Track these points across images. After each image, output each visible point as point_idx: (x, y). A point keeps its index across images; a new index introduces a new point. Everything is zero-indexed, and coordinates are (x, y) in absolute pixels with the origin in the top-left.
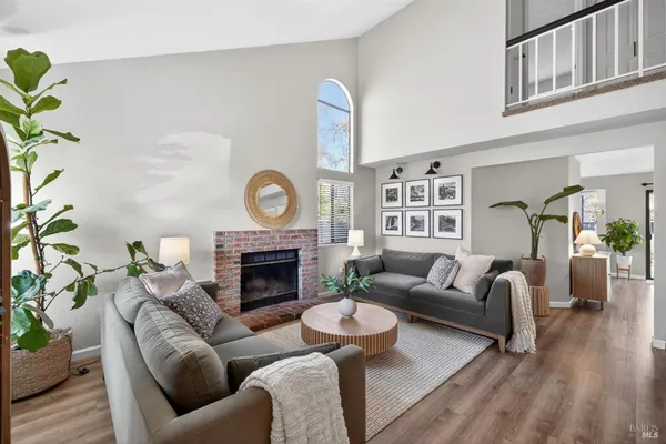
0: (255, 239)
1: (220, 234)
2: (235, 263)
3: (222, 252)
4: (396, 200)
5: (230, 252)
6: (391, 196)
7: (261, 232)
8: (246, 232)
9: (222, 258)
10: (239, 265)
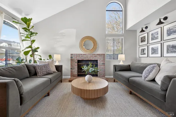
0: (82, 56)
1: (71, 54)
2: (76, 62)
3: (72, 59)
4: (145, 41)
5: (74, 59)
6: (143, 40)
7: (84, 54)
8: (79, 54)
9: (72, 61)
10: (77, 63)
